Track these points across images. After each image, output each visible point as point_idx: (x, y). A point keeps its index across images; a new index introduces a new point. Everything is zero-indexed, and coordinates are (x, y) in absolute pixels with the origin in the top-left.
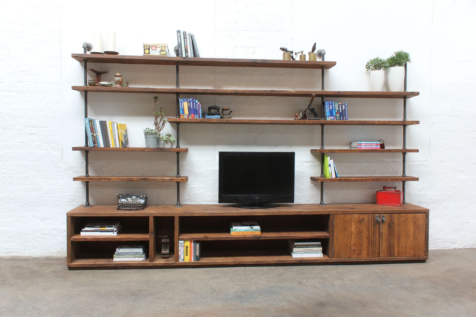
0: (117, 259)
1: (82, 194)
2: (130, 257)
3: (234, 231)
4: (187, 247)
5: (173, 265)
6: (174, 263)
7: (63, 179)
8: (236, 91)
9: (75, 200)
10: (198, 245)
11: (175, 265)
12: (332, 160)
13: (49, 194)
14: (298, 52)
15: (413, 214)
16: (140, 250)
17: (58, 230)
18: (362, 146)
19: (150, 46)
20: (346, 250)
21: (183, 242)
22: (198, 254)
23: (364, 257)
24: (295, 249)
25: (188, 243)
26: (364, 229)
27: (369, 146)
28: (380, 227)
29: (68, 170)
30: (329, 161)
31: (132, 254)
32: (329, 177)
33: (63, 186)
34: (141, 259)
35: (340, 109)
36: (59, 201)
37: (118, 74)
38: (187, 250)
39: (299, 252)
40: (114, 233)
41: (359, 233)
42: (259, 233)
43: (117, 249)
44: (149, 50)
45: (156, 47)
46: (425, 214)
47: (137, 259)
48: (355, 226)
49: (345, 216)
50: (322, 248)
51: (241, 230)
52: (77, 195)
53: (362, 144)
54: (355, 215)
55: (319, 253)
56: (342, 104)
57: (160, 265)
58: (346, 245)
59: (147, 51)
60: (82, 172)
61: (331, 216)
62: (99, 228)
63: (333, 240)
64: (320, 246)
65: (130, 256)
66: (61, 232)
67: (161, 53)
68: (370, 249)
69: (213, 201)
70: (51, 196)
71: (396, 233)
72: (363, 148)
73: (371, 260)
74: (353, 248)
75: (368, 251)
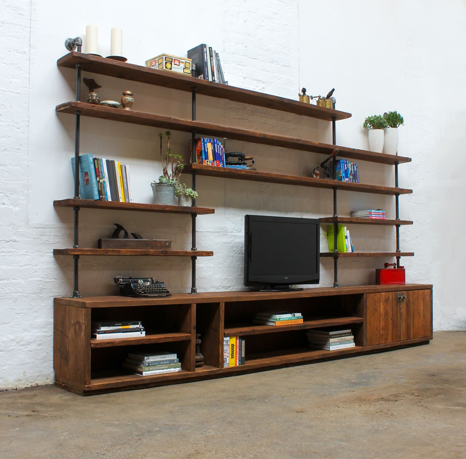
0: (147, 373)
1: (55, 280)
2: (163, 368)
3: (278, 320)
4: (233, 346)
5: (217, 373)
6: (220, 370)
7: (28, 255)
8: (265, 135)
9: (44, 289)
10: (243, 342)
11: (221, 372)
12: (348, 231)
13: (5, 279)
14: (315, 96)
15: (422, 290)
16: (174, 357)
17: (17, 342)
18: (373, 215)
19: (172, 59)
20: (377, 335)
21: (228, 338)
22: (243, 355)
23: (390, 342)
24: (331, 340)
25: (233, 341)
26: (389, 308)
27: (378, 216)
28: (401, 306)
29: (35, 239)
30: (345, 231)
31: (165, 363)
32: (346, 252)
33: (26, 267)
34: (177, 370)
35: (353, 170)
36: (21, 292)
37: (129, 92)
38: (233, 349)
39: (335, 343)
40: (141, 333)
41: (386, 313)
42: (301, 321)
43: (146, 358)
44: (171, 64)
45: (179, 61)
46: (430, 290)
47: (172, 370)
48: (383, 306)
49: (375, 295)
50: (353, 336)
51: (285, 319)
52: (47, 282)
53: (372, 213)
54: (383, 294)
55: (351, 343)
56: (354, 164)
57: (204, 374)
58: (377, 329)
59: (169, 65)
60: (56, 243)
61: (365, 295)
62: (120, 327)
63: (366, 324)
64: (351, 334)
65: (163, 366)
66: (22, 345)
67: (186, 71)
68: (394, 333)
69: (222, 288)
70: (8, 283)
71: (411, 312)
72: (373, 218)
73: (395, 345)
74: (382, 332)
75: (392, 334)
